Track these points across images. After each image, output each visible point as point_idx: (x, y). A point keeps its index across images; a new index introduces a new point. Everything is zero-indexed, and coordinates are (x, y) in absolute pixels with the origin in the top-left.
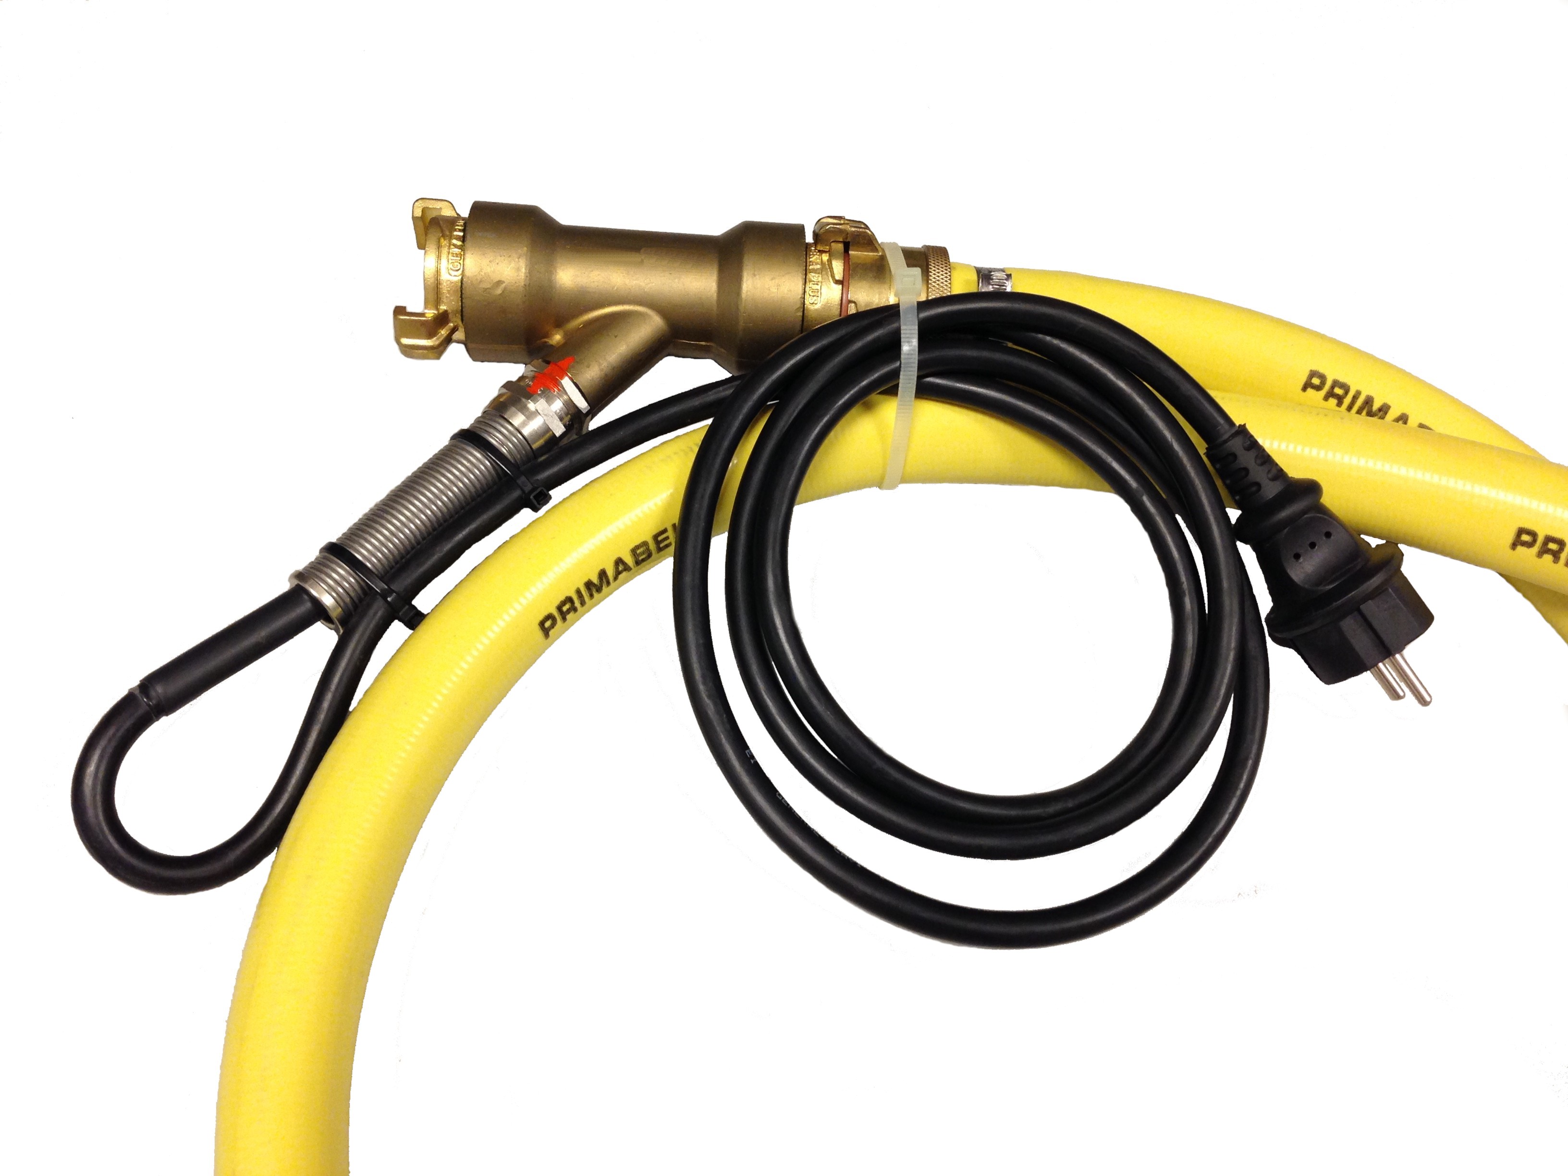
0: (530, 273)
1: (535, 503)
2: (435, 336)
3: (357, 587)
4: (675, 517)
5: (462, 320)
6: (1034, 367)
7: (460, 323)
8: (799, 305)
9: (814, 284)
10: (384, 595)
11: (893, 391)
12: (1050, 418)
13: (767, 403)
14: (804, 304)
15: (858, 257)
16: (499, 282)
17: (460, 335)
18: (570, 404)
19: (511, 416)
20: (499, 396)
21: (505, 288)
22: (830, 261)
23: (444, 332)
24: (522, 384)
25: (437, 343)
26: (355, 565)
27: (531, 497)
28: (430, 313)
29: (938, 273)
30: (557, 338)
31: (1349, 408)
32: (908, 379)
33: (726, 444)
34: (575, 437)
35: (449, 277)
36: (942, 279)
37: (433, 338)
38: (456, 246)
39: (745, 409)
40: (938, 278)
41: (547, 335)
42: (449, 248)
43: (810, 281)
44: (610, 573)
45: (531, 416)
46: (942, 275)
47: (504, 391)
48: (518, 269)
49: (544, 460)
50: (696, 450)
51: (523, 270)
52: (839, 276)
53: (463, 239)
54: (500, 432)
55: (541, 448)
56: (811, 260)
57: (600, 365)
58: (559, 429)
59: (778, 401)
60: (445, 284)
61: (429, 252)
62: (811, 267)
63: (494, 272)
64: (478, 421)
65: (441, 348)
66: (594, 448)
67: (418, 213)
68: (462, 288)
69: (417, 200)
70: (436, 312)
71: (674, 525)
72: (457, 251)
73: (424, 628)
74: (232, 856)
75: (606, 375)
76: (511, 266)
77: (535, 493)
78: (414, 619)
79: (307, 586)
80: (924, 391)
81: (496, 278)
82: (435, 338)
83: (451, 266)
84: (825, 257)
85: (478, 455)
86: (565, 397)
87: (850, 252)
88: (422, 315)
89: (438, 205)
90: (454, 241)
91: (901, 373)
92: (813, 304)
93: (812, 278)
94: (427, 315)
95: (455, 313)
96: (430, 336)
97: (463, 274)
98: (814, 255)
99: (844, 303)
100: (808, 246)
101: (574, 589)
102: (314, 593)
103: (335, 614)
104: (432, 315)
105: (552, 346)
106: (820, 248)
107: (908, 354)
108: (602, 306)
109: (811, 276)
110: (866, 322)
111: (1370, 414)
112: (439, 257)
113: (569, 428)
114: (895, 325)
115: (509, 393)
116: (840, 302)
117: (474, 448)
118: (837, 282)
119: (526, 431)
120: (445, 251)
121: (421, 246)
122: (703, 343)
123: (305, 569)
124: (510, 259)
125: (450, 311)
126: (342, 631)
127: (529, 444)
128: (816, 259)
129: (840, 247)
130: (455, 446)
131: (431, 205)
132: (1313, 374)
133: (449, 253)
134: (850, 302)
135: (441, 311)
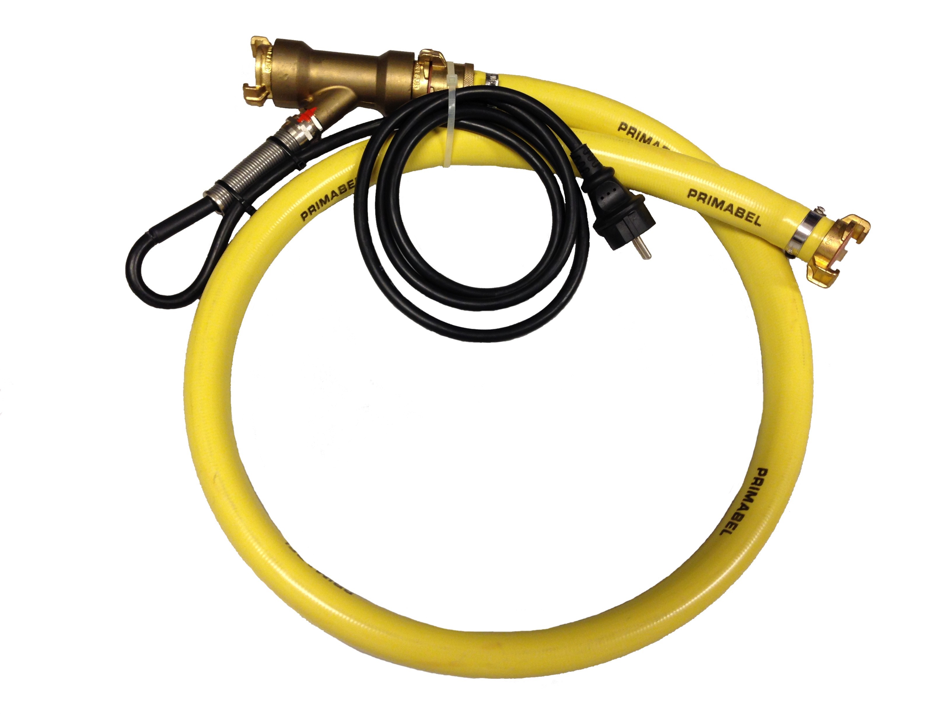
0: (299, 71)
1: (300, 167)
2: (260, 96)
3: (230, 198)
4: (355, 175)
5: (271, 90)
6: (503, 117)
7: (270, 91)
8: (409, 88)
9: (416, 79)
10: (240, 202)
11: (445, 126)
12: (509, 139)
13: (394, 129)
14: (412, 87)
15: (436, 68)
16: (286, 75)
17: (270, 96)
18: (315, 127)
19: (291, 132)
20: (286, 123)
21: (288, 78)
22: (423, 69)
23: (264, 95)
24: (295, 118)
25: (261, 99)
26: (230, 190)
27: (299, 165)
28: (258, 87)
29: (468, 76)
30: (311, 99)
31: (637, 138)
32: (451, 121)
33: (377, 146)
34: (317, 141)
35: (266, 71)
36: (470, 79)
37: (259, 97)
38: (268, 58)
39: (385, 132)
40: (468, 78)
41: (307, 98)
42: (266, 59)
43: (415, 78)
44: (330, 196)
45: (299, 131)
46: (470, 77)
47: (288, 121)
48: (294, 69)
49: (304, 150)
50: (365, 147)
51: (296, 70)
52: (427, 76)
53: (271, 55)
54: (287, 138)
55: (303, 145)
56: (416, 68)
57: (327, 111)
58: (310, 138)
59: (398, 129)
60: (264, 75)
61: (257, 61)
62: (416, 72)
63: (284, 70)
64: (278, 133)
65: (263, 102)
66: (324, 146)
67: (253, 43)
68: (271, 76)
69: (253, 37)
70: (260, 86)
71: (356, 178)
72: (269, 60)
73: (256, 215)
74: (185, 297)
75: (330, 115)
76: (291, 68)
77: (300, 163)
78: (252, 211)
79: (211, 196)
80: (458, 126)
81: (285, 73)
82: (260, 97)
83: (267, 67)
84: (422, 68)
85: (277, 147)
86: (313, 124)
87: (433, 66)
88: (255, 87)
89: (262, 39)
90: (268, 56)
91: (448, 119)
92: (416, 87)
93: (416, 77)
94: (257, 88)
95: (268, 87)
96: (258, 96)
97: (271, 70)
98: (418, 66)
99: (429, 87)
100: (415, 62)
101: (315, 202)
102: (214, 199)
103: (222, 208)
104: (259, 88)
105: (308, 102)
106: (420, 63)
107: (451, 111)
108: (329, 86)
109: (416, 75)
110: (435, 96)
111: (645, 142)
112: (261, 63)
113: (314, 137)
114: (446, 98)
115: (290, 122)
116: (427, 87)
117: (276, 144)
118: (426, 78)
119: (297, 138)
120: (264, 60)
121: (255, 56)
122: (371, 103)
123: (210, 190)
124: (291, 65)
125: (266, 86)
126: (224, 215)
127: (298, 143)
128: (418, 68)
129: (428, 63)
130: (268, 143)
131: (259, 39)
132: (622, 124)
133: (265, 62)
134: (431, 87)
135: (262, 86)
